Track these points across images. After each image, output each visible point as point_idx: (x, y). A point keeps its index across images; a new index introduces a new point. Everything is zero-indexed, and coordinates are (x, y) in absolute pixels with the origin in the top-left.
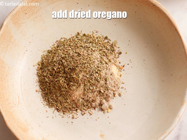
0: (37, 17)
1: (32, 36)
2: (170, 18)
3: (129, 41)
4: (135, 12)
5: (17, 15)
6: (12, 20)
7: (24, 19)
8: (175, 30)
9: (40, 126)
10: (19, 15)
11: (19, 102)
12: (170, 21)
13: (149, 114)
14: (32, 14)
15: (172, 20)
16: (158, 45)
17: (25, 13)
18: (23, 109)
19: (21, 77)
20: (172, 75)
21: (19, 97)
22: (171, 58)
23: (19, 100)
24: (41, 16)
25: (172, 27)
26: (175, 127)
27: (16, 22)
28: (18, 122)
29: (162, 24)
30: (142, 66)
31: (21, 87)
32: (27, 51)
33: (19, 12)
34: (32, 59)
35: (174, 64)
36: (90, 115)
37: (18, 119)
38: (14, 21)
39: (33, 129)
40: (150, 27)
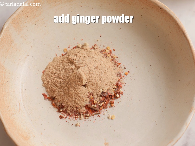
0: (38, 20)
1: (34, 40)
3: (135, 45)
4: (141, 15)
5: (18, 19)
6: (13, 23)
7: (25, 23)
8: (182, 34)
9: (42, 134)
10: (20, 18)
11: (20, 108)
13: (155, 122)
14: (34, 18)
15: (179, 24)
16: (165, 50)
17: (26, 17)
18: (24, 116)
19: (22, 83)
20: (179, 81)
21: (20, 104)
22: (178, 63)
24: (42, 19)
25: (180, 31)
26: (183, 135)
27: (17, 26)
28: (19, 129)
29: (169, 28)
30: (149, 72)
31: (22, 93)
32: (28, 55)
33: (20, 15)
34: (33, 64)
35: (182, 69)
36: (94, 122)
37: (19, 127)
38: (15, 25)
39: (35, 137)
40: (157, 31)
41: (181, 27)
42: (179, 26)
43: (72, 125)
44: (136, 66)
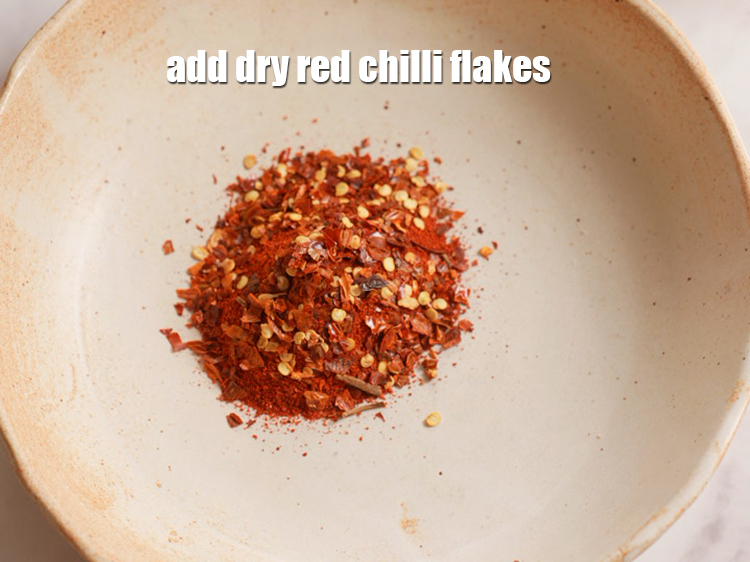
0: (147, 47)
1: (129, 121)
2: (682, 49)
3: (519, 142)
4: (544, 27)
5: (68, 40)
6: (47, 57)
7: (95, 55)
8: (702, 98)
9: (159, 486)
10: (76, 39)
11: (75, 387)
12: (683, 62)
13: (598, 437)
14: (130, 36)
15: (689, 58)
16: (634, 160)
17: (98, 31)
18: (91, 416)
20: (689, 279)
21: (74, 368)
22: (687, 210)
23: (74, 382)
24: (162, 43)
25: (691, 88)
26: (702, 489)
27: (63, 67)
28: (72, 467)
29: (652, 75)
30: (572, 244)
31: (84, 327)
32: (106, 182)
33: (75, 25)
34: (126, 215)
35: (700, 234)
36: (361, 439)
37: (71, 458)
38: (56, 63)
39: (132, 496)
40: (604, 87)
41: (697, 71)
42: (689, 68)
43: (276, 452)
44: (523, 222)
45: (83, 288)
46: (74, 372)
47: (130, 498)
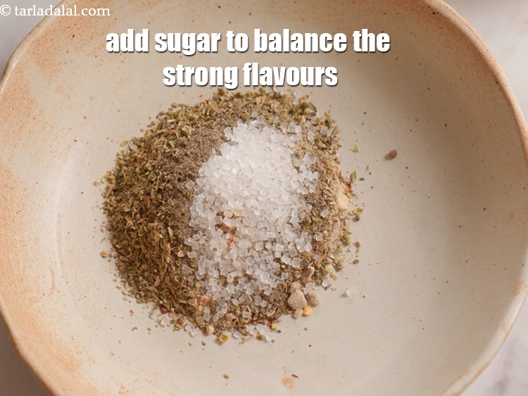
0: (103, 46)
1: (91, 98)
3: (365, 113)
4: (383, 32)
5: (49, 41)
6: (34, 53)
7: (68, 52)
8: (494, 82)
9: (112, 354)
10: (54, 40)
11: (54, 285)
12: (481, 57)
13: (420, 320)
14: (92, 38)
16: (446, 125)
17: (69, 35)
18: (65, 305)
20: (485, 209)
21: (52, 272)
22: (483, 161)
23: (53, 281)
25: (486, 75)
26: (494, 356)
27: (45, 60)
28: (52, 341)
29: (458, 65)
30: (402, 185)
31: (59, 243)
32: (75, 141)
33: (54, 31)
34: (89, 164)
35: (492, 178)
37: (51, 335)
38: (40, 58)
39: (94, 362)
40: (425, 74)
41: (490, 63)
44: (368, 169)
45: (59, 216)
46: (53, 274)
47: (92, 363)
